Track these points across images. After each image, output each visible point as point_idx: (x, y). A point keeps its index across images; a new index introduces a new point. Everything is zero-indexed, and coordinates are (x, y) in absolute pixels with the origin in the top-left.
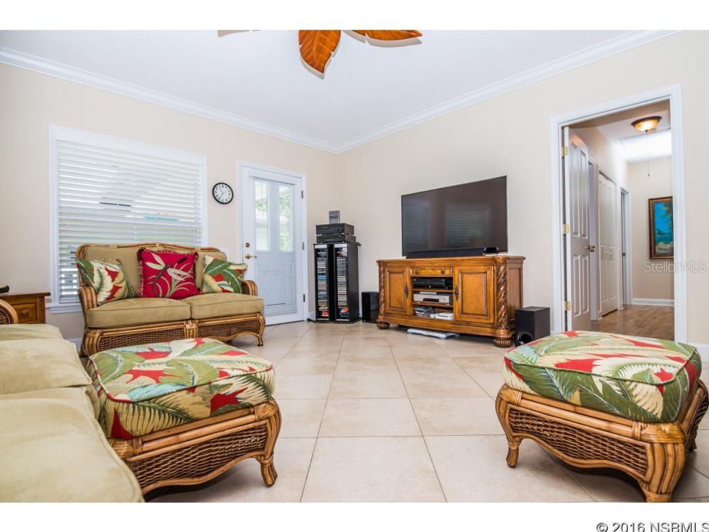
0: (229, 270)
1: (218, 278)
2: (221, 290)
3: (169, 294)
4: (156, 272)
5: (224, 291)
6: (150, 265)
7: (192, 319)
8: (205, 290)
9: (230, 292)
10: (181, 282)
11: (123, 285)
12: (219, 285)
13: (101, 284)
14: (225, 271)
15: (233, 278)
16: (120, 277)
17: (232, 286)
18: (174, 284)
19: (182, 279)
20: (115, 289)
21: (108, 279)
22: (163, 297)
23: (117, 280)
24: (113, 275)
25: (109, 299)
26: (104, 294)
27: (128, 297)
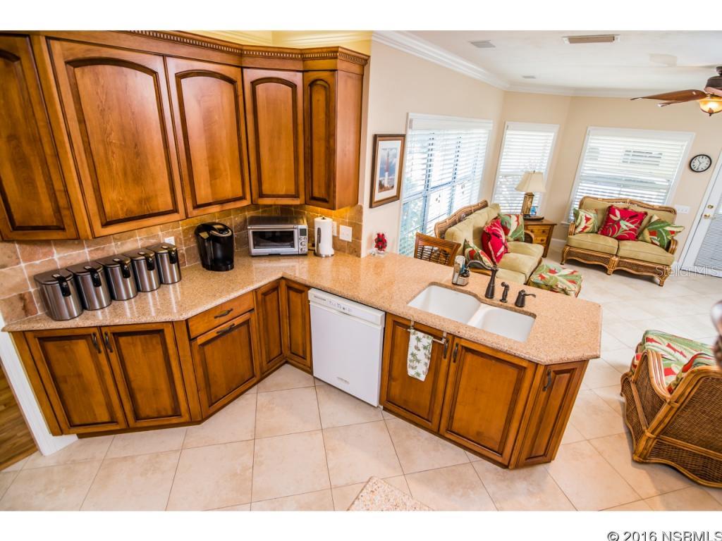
0: (664, 230)
1: (652, 233)
2: (650, 241)
3: (615, 235)
4: (614, 222)
5: (653, 243)
6: (612, 216)
7: (616, 255)
8: (640, 238)
9: (656, 245)
10: (626, 230)
11: (591, 226)
12: (651, 238)
13: (580, 224)
14: (660, 230)
15: (663, 236)
16: (591, 221)
17: (659, 241)
18: (621, 230)
19: (627, 229)
20: (586, 227)
21: (584, 221)
22: (611, 237)
23: (588, 223)
24: (588, 219)
25: (580, 232)
26: (579, 229)
27: (591, 232)
